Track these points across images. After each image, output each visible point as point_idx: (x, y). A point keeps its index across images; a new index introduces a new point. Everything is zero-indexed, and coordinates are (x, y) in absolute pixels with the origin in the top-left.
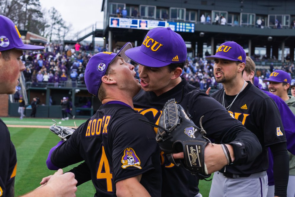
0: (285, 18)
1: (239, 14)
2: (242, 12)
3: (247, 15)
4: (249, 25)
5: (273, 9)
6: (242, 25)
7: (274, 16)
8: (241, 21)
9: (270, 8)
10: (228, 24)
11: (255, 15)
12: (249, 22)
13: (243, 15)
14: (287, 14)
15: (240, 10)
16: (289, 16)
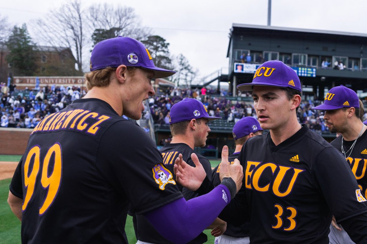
10: (348, 69)
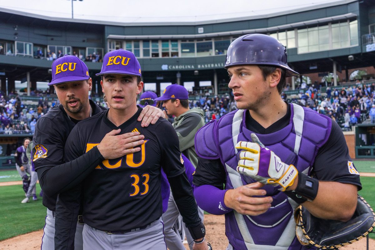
0: (66, 49)
1: (13, 42)
2: (17, 40)
3: (22, 44)
4: (26, 56)
5: (52, 39)
6: (17, 55)
7: (55, 47)
8: (16, 50)
9: (49, 38)
11: (32, 44)
12: (26, 53)
13: (18, 44)
14: (68, 46)
15: (15, 38)
16: (71, 47)
